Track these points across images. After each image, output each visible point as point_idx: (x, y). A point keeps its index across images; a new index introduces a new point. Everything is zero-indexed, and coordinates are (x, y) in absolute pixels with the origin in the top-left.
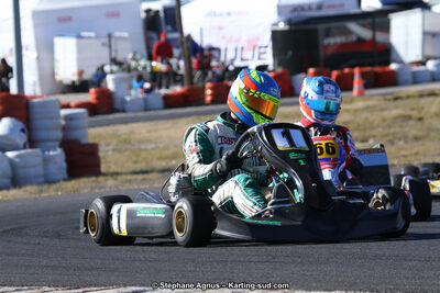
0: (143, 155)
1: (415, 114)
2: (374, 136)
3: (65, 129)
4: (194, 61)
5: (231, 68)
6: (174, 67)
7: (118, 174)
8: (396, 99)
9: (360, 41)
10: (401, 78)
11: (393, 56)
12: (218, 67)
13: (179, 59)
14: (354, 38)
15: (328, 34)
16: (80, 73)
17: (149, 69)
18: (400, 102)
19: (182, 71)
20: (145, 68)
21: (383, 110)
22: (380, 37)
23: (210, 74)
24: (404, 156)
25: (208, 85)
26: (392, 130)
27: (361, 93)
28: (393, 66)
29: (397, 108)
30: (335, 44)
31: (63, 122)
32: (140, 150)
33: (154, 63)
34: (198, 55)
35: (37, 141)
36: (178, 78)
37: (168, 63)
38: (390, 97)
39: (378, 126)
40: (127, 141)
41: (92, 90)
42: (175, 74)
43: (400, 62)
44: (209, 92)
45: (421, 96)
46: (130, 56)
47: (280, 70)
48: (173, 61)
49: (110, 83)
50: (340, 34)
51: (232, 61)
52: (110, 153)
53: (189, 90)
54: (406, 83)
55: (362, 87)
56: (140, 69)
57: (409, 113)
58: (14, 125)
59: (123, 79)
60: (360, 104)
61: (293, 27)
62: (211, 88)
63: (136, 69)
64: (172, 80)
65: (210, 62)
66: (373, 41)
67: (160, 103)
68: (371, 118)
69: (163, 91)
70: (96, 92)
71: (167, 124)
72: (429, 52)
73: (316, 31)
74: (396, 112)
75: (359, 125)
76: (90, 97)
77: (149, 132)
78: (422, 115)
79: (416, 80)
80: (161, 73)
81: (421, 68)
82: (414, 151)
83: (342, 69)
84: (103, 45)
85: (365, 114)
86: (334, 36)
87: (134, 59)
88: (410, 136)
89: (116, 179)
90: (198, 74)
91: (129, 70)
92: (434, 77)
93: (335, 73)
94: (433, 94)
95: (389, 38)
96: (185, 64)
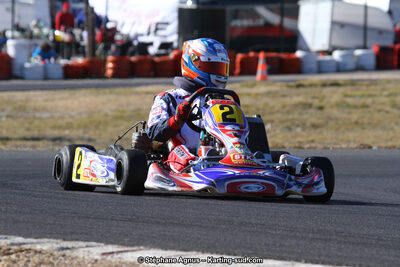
0: (37, 122)
1: (316, 102)
2: (272, 121)
4: (98, 32)
5: (135, 43)
6: (77, 38)
7: (7, 139)
8: (299, 86)
9: (268, 25)
10: (306, 66)
11: (300, 43)
12: (122, 41)
14: (261, 22)
15: (236, 16)
17: (51, 38)
18: (302, 90)
19: (85, 42)
20: (48, 36)
21: (284, 96)
22: (288, 23)
23: (113, 47)
24: (300, 142)
25: (110, 58)
26: (291, 117)
27: (264, 78)
28: (299, 54)
29: (298, 95)
30: (242, 27)
32: (35, 118)
33: (57, 33)
34: (102, 27)
38: (293, 84)
39: (278, 112)
40: (22, 109)
42: (78, 45)
43: (307, 50)
44: (110, 65)
45: (324, 85)
46: (34, 22)
48: (77, 32)
49: (10, 49)
50: (248, 18)
51: (137, 36)
52: (4, 119)
53: (90, 62)
54: (310, 72)
55: (265, 73)
57: (310, 101)
59: (24, 46)
60: (262, 89)
61: (201, 7)
62: (113, 62)
63: (38, 37)
64: (74, 50)
65: (114, 35)
66: (281, 27)
67: (59, 73)
68: (272, 102)
69: (63, 62)
71: (66, 94)
72: (336, 42)
73: (223, 12)
74: (300, 99)
75: (258, 109)
77: (46, 100)
78: (322, 104)
79: (321, 69)
80: (63, 42)
81: (327, 58)
82: (311, 138)
83: (248, 52)
84: (7, 9)
85: (265, 99)
86: (242, 18)
88: (308, 124)
89: (5, 144)
90: (101, 46)
91: (31, 37)
92: (339, 68)
93: (240, 56)
94: (336, 84)
95: (296, 26)
96: (89, 35)
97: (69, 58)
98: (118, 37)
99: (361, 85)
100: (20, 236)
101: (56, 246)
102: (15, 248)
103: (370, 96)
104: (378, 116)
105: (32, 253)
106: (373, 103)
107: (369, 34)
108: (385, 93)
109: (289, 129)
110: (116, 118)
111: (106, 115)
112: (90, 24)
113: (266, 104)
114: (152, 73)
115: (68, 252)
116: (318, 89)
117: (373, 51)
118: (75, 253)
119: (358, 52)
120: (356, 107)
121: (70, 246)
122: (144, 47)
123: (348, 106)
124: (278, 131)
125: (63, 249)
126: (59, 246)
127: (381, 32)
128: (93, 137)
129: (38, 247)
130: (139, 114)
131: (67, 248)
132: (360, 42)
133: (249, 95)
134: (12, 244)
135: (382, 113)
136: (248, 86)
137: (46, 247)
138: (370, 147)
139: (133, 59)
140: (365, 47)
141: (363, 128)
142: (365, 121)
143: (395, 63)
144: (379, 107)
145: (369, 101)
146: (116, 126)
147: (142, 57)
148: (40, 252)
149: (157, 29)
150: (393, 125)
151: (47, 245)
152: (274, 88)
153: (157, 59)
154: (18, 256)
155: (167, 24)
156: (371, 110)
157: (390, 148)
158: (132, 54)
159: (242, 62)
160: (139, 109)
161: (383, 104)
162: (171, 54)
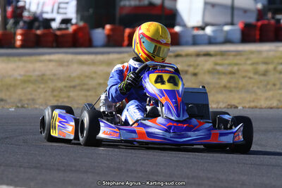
1: (191, 70)
4: (9, 9)
8: (177, 56)
9: (151, 5)
10: (183, 40)
11: (178, 20)
12: (29, 17)
14: (146, 1)
18: (180, 59)
22: (168, 4)
25: (19, 31)
28: (177, 29)
30: (130, 6)
38: (172, 54)
43: (184, 26)
44: (19, 37)
45: (198, 55)
47: (81, 24)
51: (42, 13)
53: (3, 34)
54: (187, 44)
57: (186, 68)
62: (21, 35)
65: (22, 12)
66: (162, 6)
72: (208, 20)
78: (196, 71)
79: (195, 41)
81: (201, 32)
83: (134, 27)
90: (11, 21)
92: (211, 41)
93: (127, 31)
94: (207, 54)
95: (175, 5)
98: (26, 14)
99: (229, 55)
103: (236, 64)
104: (243, 82)
106: (239, 70)
107: (236, 12)
108: (249, 62)
110: (24, 82)
111: (16, 79)
114: (54, 44)
116: (193, 59)
117: (238, 27)
119: (227, 28)
120: (224, 73)
122: (47, 22)
123: (218, 72)
127: (245, 11)
128: (4, 98)
130: (43, 79)
132: (229, 20)
135: (246, 79)
138: (237, 107)
139: (39, 32)
140: (232, 24)
141: (231, 91)
142: (233, 85)
143: (258, 37)
144: (244, 74)
145: (235, 69)
146: (23, 89)
147: (46, 31)
149: (59, 8)
150: (255, 88)
153: (58, 33)
155: (67, 3)
156: (237, 76)
157: (253, 108)
158: (38, 28)
159: (129, 36)
160: (43, 75)
161: (247, 71)
162: (71, 29)
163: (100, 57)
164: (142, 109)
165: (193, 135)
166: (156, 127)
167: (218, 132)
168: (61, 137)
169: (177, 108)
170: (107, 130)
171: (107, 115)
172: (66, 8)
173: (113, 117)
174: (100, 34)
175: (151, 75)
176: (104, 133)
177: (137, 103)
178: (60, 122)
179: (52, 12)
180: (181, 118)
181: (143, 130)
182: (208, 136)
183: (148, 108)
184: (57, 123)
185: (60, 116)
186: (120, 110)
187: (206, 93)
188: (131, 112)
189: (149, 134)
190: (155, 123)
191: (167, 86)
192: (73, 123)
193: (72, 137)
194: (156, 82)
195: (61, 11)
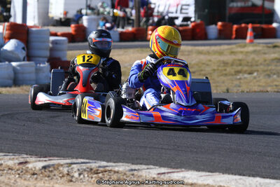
2: (258, 71)
3: (52, 50)
4: (142, 11)
5: (166, 17)
6: (129, 14)
8: (275, 47)
11: (276, 18)
12: (158, 16)
13: (132, 9)
14: (250, 4)
16: (66, 13)
17: (111, 14)
18: (277, 49)
19: (133, 17)
20: (109, 13)
21: (265, 53)
24: (276, 86)
25: (150, 28)
26: (270, 68)
27: (251, 41)
28: (275, 25)
29: (274, 53)
30: (237, 7)
31: (51, 45)
33: (115, 11)
34: (145, 7)
35: (33, 57)
36: (131, 21)
37: (125, 11)
38: (269, 45)
39: (261, 64)
41: (73, 25)
42: (129, 19)
44: (150, 32)
46: (100, 4)
47: (199, 21)
48: (128, 10)
49: (85, 21)
50: (241, 1)
51: (168, 12)
53: (137, 30)
55: (252, 37)
56: (105, 13)
58: (18, 45)
59: (94, 20)
60: (251, 48)
63: (103, 14)
64: (126, 22)
67: (117, 37)
68: (257, 58)
69: (120, 30)
70: (75, 27)
74: (276, 56)
75: (248, 62)
76: (70, 30)
80: (119, 17)
83: (241, 24)
85: (253, 56)
86: (237, 2)
87: (102, 6)
90: (144, 20)
91: (98, 14)
93: (235, 26)
95: (273, 7)
96: (136, 12)
97: (123, 28)
98: (155, 14)
100: (104, 161)
101: (128, 168)
102: (102, 169)
105: (112, 173)
109: (269, 76)
112: (137, 5)
113: (253, 59)
115: (135, 173)
118: (140, 173)
121: (137, 168)
122: (172, 20)
124: (261, 78)
125: (132, 170)
126: (129, 168)
129: (116, 169)
131: (135, 170)
133: (242, 52)
134: (100, 167)
136: (241, 47)
137: (121, 169)
148: (118, 172)
149: (182, 9)
151: (122, 167)
152: (258, 48)
153: (181, 28)
154: (103, 175)
155: (188, 5)
159: (236, 31)
162: (191, 25)
163: (213, 48)
164: (157, 96)
165: (200, 118)
166: (169, 112)
167: (221, 115)
168: (91, 120)
169: (186, 96)
170: (129, 114)
171: (128, 102)
172: (187, 9)
173: (133, 103)
174: (213, 29)
175: (164, 68)
176: (126, 117)
177: (153, 91)
178: (89, 107)
179: (176, 12)
180: (190, 104)
181: (158, 114)
182: (212, 119)
183: (163, 96)
184: (87, 108)
185: (89, 102)
186: (139, 97)
187: (209, 83)
188: (149, 100)
189: (164, 118)
190: (168, 108)
191: (178, 78)
192: (100, 109)
193: (99, 120)
194: (169, 74)
195: (183, 11)
